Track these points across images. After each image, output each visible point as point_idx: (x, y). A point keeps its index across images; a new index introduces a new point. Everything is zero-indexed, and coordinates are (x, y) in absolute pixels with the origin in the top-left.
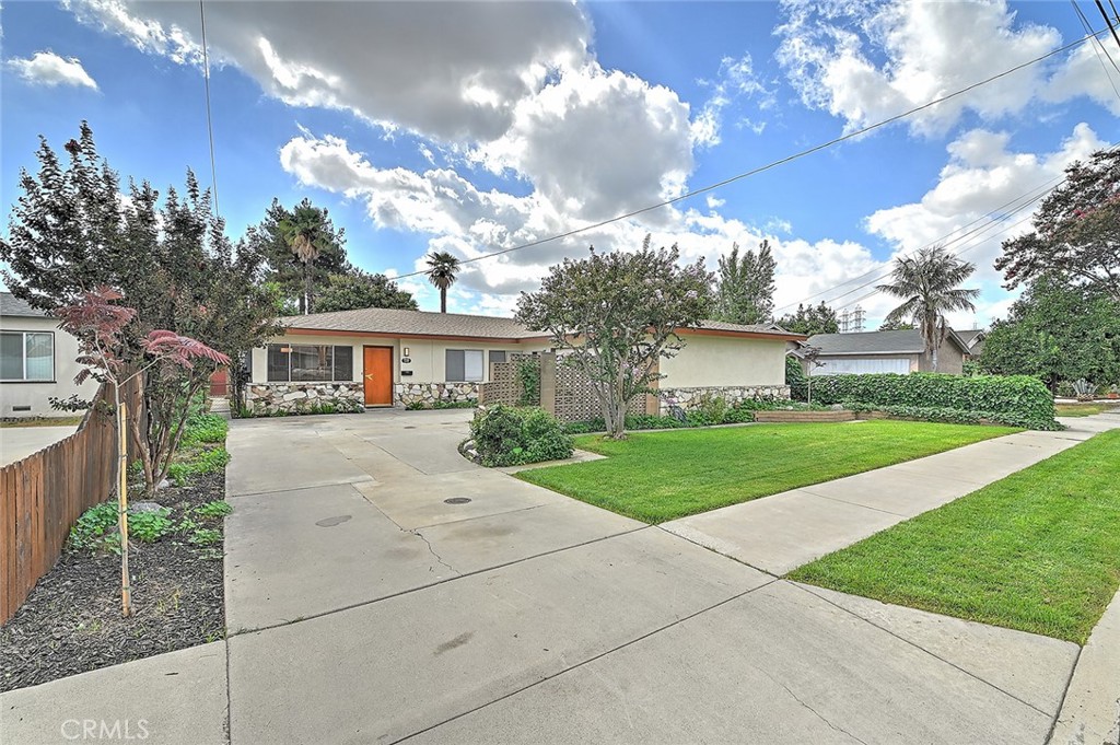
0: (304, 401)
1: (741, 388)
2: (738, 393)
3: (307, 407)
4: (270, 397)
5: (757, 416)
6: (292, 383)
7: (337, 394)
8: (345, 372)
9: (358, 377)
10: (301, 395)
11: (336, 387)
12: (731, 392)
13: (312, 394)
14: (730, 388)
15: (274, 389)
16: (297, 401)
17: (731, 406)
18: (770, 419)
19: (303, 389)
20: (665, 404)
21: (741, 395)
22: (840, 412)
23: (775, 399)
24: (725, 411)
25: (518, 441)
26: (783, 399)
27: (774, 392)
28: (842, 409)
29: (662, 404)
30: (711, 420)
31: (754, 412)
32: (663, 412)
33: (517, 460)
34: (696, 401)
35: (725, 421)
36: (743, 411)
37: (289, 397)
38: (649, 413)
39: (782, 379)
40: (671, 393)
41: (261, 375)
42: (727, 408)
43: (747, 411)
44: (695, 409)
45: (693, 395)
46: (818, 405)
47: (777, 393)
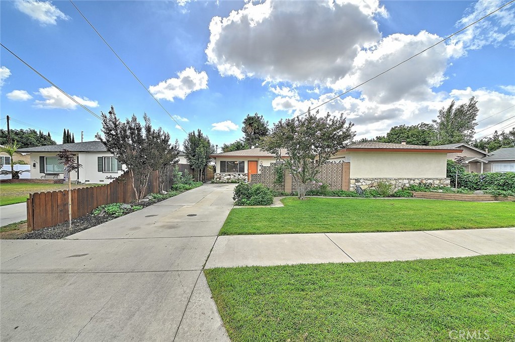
0: (230, 179)
1: (408, 179)
2: (407, 181)
3: (230, 181)
4: (220, 177)
5: (414, 194)
6: (226, 173)
7: (239, 177)
8: (242, 170)
9: (246, 171)
10: (229, 177)
11: (239, 175)
12: (400, 181)
13: (232, 177)
14: (401, 179)
15: (221, 175)
16: (228, 179)
17: (400, 188)
18: (423, 196)
19: (230, 175)
20: (354, 186)
21: (409, 183)
22: (479, 195)
23: (436, 186)
24: (395, 191)
25: (247, 196)
26: (443, 186)
27: (435, 181)
28: (482, 194)
29: (352, 185)
30: (380, 195)
31: (414, 192)
32: (351, 189)
33: (243, 204)
34: (375, 185)
35: (393, 196)
36: (407, 191)
37: (225, 178)
38: (343, 190)
39: (444, 175)
40: (357, 180)
41: (218, 171)
42: (397, 189)
43: (409, 191)
44: (374, 188)
45: (373, 181)
46: (464, 190)
47: (437, 182)
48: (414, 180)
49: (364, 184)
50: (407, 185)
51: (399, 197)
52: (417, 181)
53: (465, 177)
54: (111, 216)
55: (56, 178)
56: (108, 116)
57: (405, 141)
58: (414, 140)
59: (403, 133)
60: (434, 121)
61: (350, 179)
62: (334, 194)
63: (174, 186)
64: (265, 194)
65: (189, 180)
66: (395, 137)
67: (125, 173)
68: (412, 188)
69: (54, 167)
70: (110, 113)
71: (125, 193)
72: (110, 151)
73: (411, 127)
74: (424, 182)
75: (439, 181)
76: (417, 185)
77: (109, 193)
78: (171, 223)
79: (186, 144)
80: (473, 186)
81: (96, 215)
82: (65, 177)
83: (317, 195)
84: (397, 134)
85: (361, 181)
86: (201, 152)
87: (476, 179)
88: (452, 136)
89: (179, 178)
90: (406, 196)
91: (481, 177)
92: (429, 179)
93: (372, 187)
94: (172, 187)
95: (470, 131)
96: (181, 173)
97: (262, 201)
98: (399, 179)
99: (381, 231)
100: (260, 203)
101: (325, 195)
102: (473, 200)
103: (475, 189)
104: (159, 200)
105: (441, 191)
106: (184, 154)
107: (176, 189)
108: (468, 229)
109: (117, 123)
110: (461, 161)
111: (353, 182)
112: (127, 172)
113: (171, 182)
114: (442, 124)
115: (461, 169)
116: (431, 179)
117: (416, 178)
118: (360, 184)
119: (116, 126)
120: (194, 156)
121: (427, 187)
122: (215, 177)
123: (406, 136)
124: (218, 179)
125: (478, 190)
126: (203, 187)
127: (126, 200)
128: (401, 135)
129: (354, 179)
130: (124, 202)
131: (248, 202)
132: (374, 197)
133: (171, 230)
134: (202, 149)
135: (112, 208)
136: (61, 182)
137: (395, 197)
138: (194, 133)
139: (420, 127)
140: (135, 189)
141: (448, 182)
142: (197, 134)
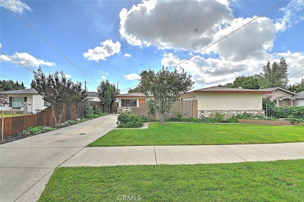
0: (127, 111)
1: (236, 111)
2: (236, 112)
4: (121, 110)
5: (239, 121)
6: (125, 107)
8: (135, 105)
10: (127, 109)
12: (231, 112)
13: (129, 109)
14: (231, 111)
15: (122, 108)
16: (126, 111)
17: (231, 117)
18: (245, 122)
19: (127, 108)
20: (200, 115)
21: (237, 113)
22: (281, 121)
23: (255, 115)
24: (227, 118)
25: (125, 122)
26: (260, 115)
27: (255, 112)
28: (283, 120)
29: (198, 115)
30: (217, 121)
31: (239, 119)
32: (198, 117)
33: (122, 127)
34: (214, 114)
35: (226, 122)
36: (235, 119)
37: (125, 110)
38: (193, 118)
39: (261, 108)
40: (202, 112)
41: (120, 105)
42: (229, 117)
43: (236, 119)
44: (213, 117)
45: (213, 112)
46: (273, 118)
47: (256, 113)
48: (240, 112)
49: (206, 114)
50: (236, 115)
51: (229, 122)
52: (243, 112)
53: (275, 109)
54: (32, 134)
55: (18, 111)
56: (37, 72)
57: (241, 86)
58: (250, 86)
59: (243, 81)
60: (261, 74)
61: (197, 111)
62: (187, 120)
63: (87, 115)
64: (137, 120)
65: (99, 111)
66: (238, 83)
67: (48, 107)
68: (239, 117)
69: (19, 103)
70: (38, 70)
71: (48, 119)
72: (40, 93)
73: (248, 77)
74: (247, 112)
75: (257, 112)
76: (242, 114)
77: (36, 119)
78: (64, 139)
79: (99, 89)
80: (280, 116)
81: (23, 133)
82: (24, 110)
83: (175, 121)
84: (239, 82)
85: (205, 112)
86: (107, 94)
87: (281, 111)
88: (274, 83)
89: (90, 111)
90: (233, 122)
91: (284, 109)
92: (251, 111)
93: (212, 116)
94: (86, 116)
95: (285, 79)
96: (92, 107)
97: (134, 125)
98: (230, 111)
99: (192, 145)
100: (132, 126)
101: (180, 121)
102: (277, 125)
103: (281, 117)
104: (72, 124)
105: (257, 118)
106: (98, 95)
107: (88, 117)
108: (254, 144)
109: (43, 76)
110: (269, 99)
111: (199, 112)
112: (50, 107)
113: (85, 113)
114: (266, 75)
115: (273, 104)
116: (252, 111)
117: (242, 110)
118: (204, 114)
119: (43, 78)
120: (103, 96)
121: (248, 116)
122: (118, 109)
123: (245, 82)
124: (120, 111)
125: (282, 118)
126: (108, 116)
127: (49, 124)
128: (242, 82)
129: (200, 111)
130: (47, 126)
131: (125, 125)
132: (213, 122)
133: (61, 143)
134: (108, 92)
135: (36, 129)
136: (21, 113)
137: (227, 122)
138: (104, 82)
139: (255, 77)
140: (55, 117)
141: (264, 112)
142: (105, 82)
